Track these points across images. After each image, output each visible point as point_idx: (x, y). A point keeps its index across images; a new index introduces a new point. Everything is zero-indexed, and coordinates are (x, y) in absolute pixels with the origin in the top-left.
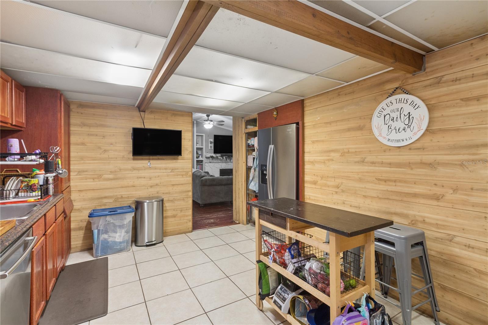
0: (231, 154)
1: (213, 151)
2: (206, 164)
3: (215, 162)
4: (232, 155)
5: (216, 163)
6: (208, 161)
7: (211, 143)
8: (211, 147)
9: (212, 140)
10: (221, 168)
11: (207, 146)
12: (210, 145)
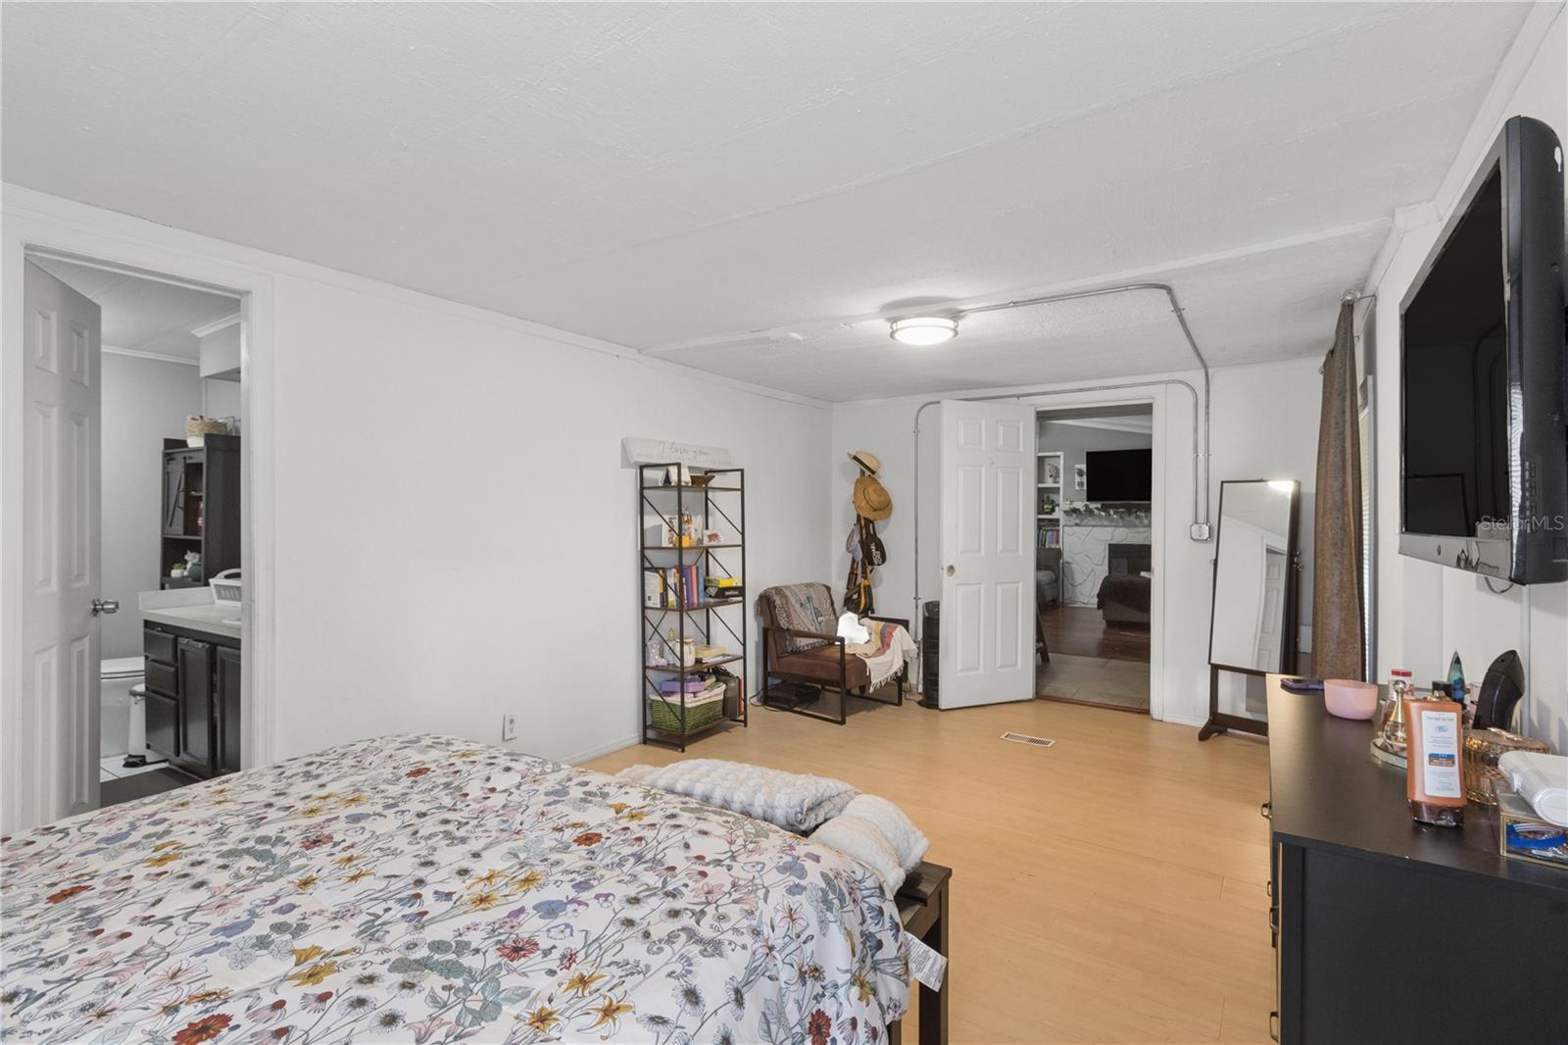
0: (1148, 502)
1: (1085, 495)
2: (1066, 528)
3: (1092, 523)
4: (1150, 505)
5: (1095, 529)
6: (1074, 519)
7: (1080, 473)
8: (1081, 484)
9: (1084, 467)
10: (1113, 542)
11: (1069, 483)
12: (1077, 479)
